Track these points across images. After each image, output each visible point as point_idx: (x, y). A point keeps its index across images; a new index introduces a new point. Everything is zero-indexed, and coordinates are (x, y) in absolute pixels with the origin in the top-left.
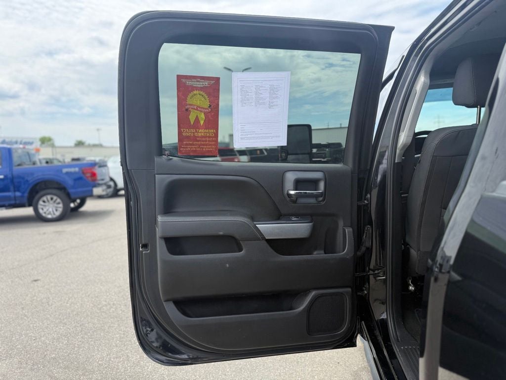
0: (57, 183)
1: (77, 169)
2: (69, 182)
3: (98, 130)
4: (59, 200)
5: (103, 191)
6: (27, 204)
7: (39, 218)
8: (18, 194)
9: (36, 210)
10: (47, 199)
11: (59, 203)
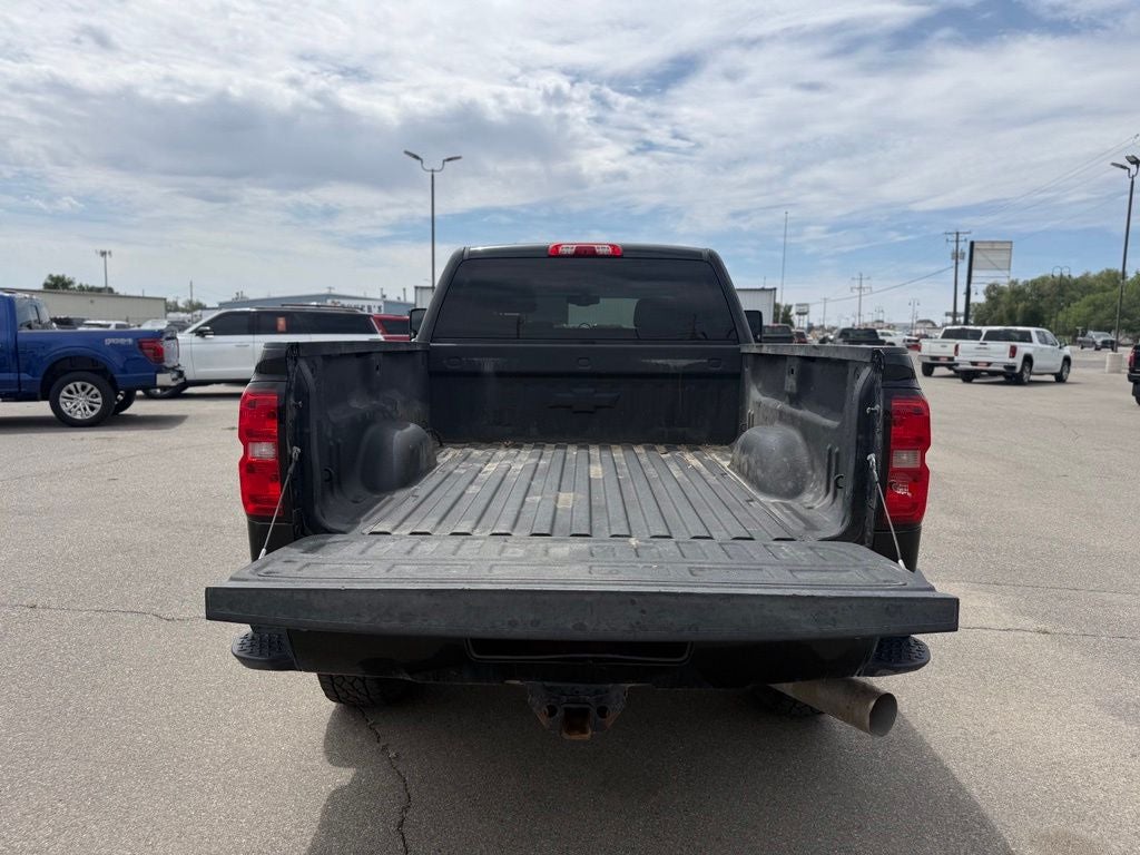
0: (93, 361)
1: (130, 341)
2: (117, 361)
3: (104, 254)
4: (96, 391)
5: (173, 380)
6: (39, 396)
7: (62, 421)
8: (25, 377)
9: (55, 407)
10: (75, 386)
11: (97, 396)
